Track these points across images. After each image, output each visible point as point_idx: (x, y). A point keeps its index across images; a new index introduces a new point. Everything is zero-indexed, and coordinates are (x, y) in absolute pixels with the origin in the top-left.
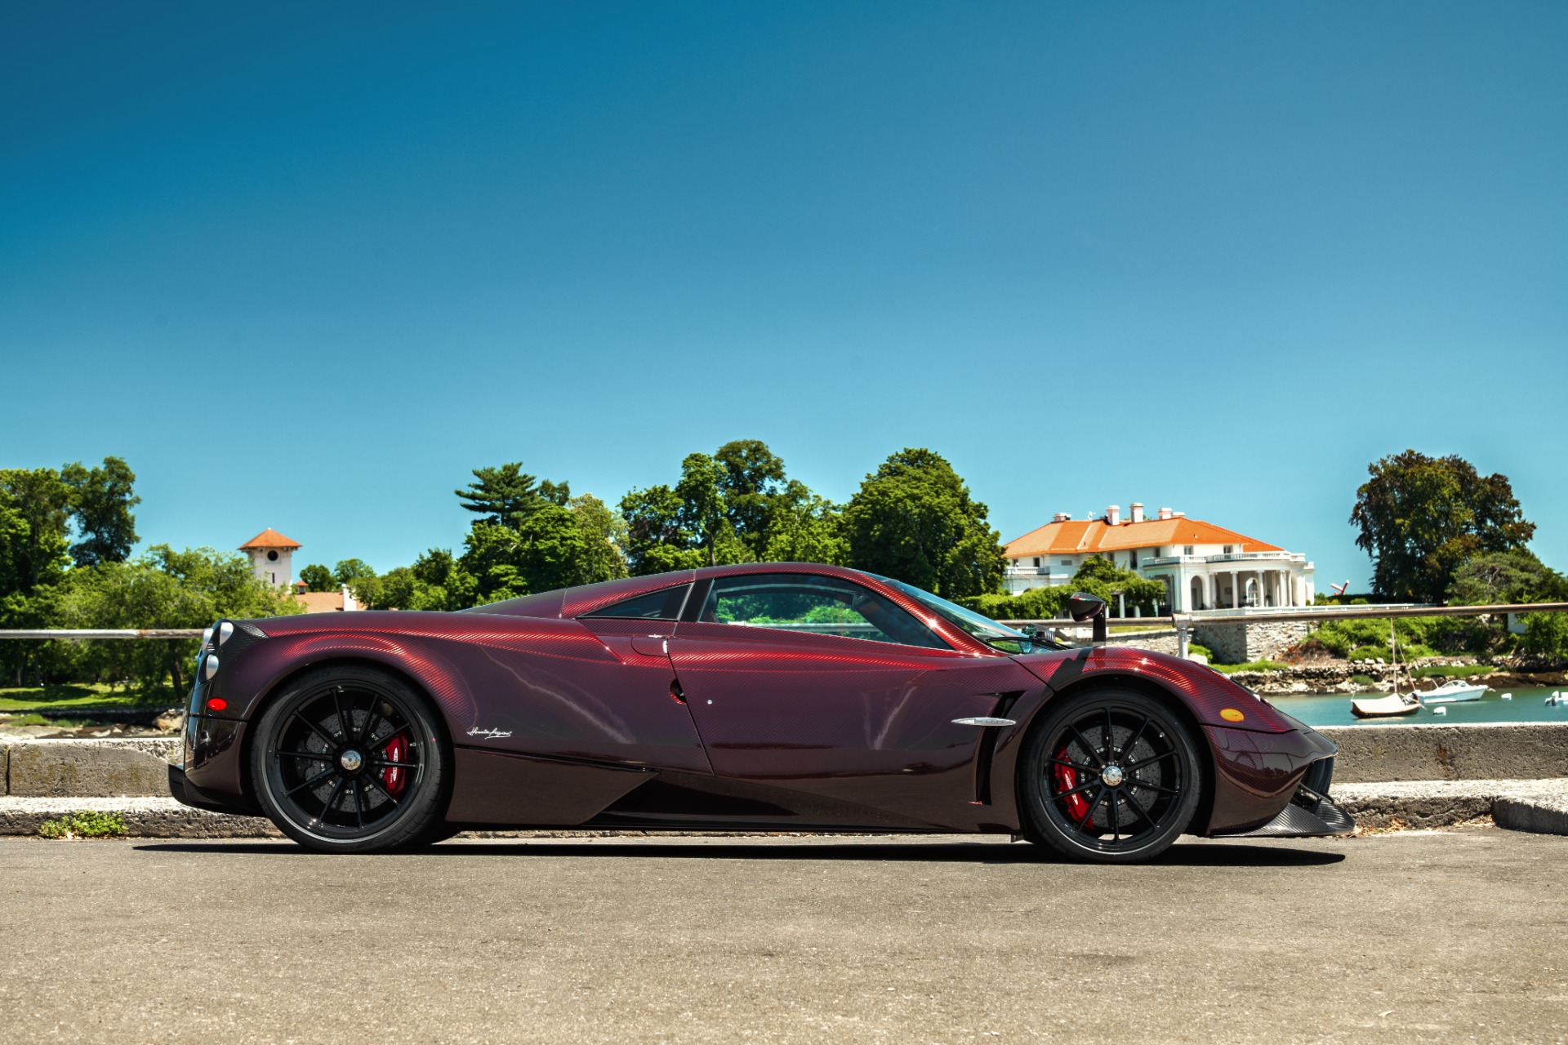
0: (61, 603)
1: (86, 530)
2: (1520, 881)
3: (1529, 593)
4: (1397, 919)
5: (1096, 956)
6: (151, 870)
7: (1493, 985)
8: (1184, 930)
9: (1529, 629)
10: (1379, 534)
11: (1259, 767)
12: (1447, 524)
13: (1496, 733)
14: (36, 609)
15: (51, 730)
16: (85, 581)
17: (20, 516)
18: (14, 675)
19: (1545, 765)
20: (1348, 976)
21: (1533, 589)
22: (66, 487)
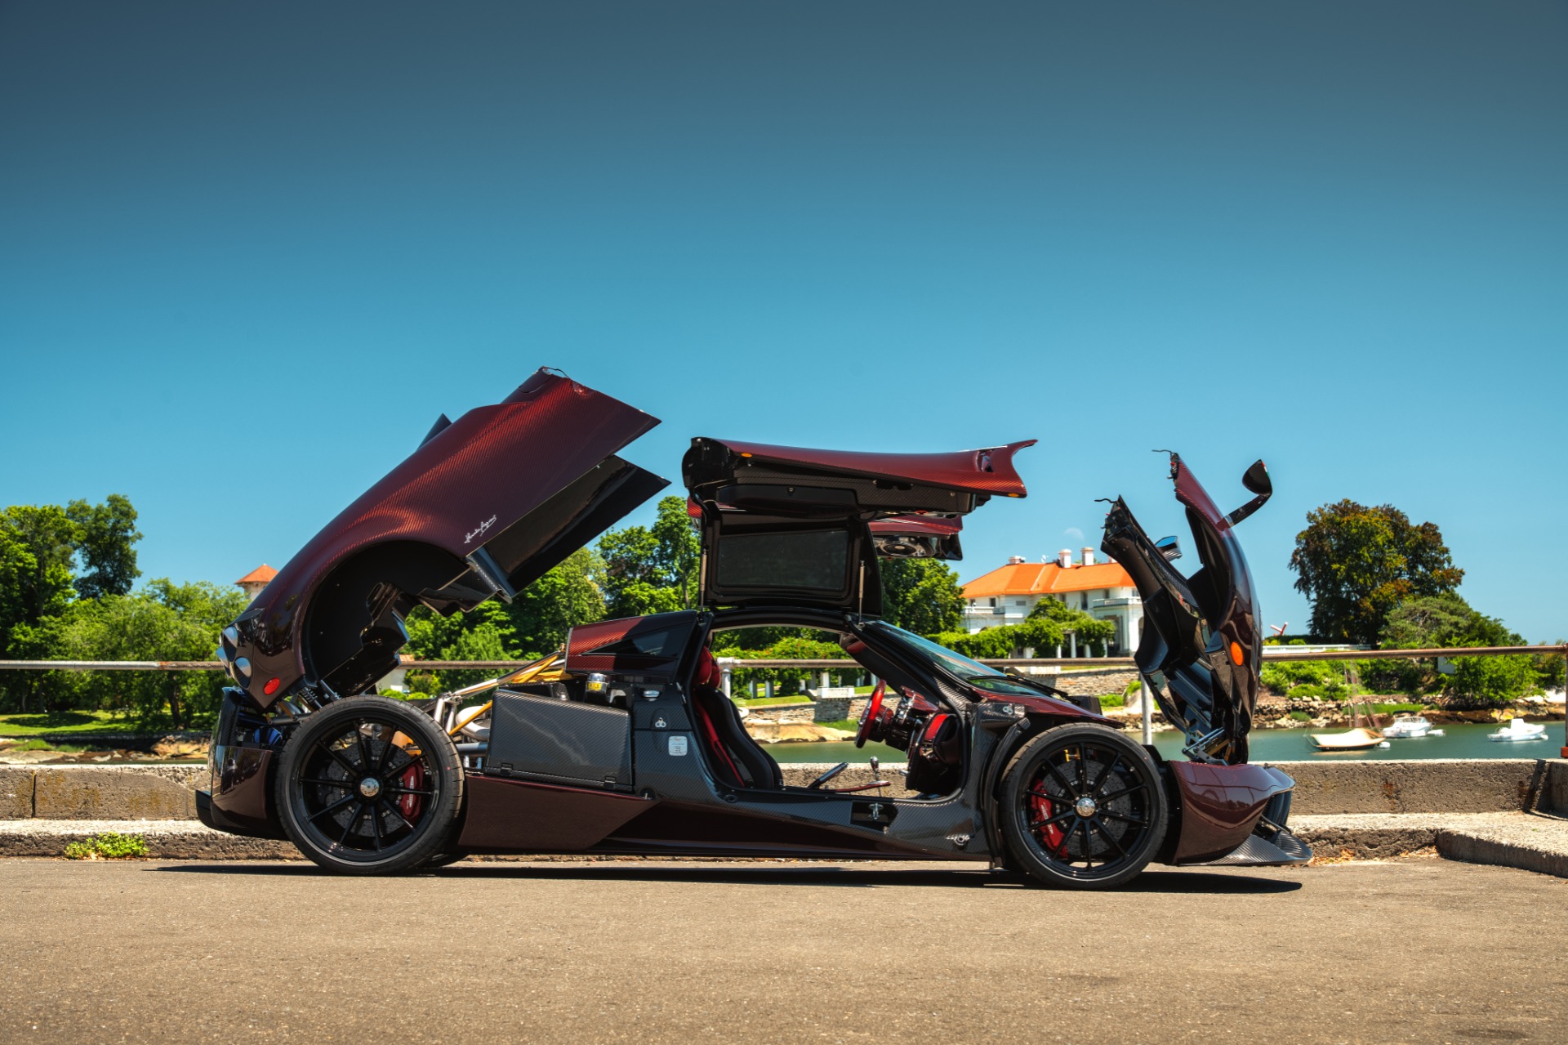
0: (65, 634)
1: (89, 565)
2: (1469, 909)
3: (1458, 635)
4: (1359, 944)
5: (1082, 977)
6: (184, 890)
7: (1455, 1007)
8: (1161, 953)
9: (1458, 669)
10: (1316, 578)
11: (1222, 800)
12: (1380, 570)
13: (1439, 769)
14: (41, 639)
15: (54, 755)
16: (88, 613)
17: (27, 550)
18: (19, 702)
19: (1485, 800)
20: (1319, 997)
21: (1462, 631)
22: (72, 524)
